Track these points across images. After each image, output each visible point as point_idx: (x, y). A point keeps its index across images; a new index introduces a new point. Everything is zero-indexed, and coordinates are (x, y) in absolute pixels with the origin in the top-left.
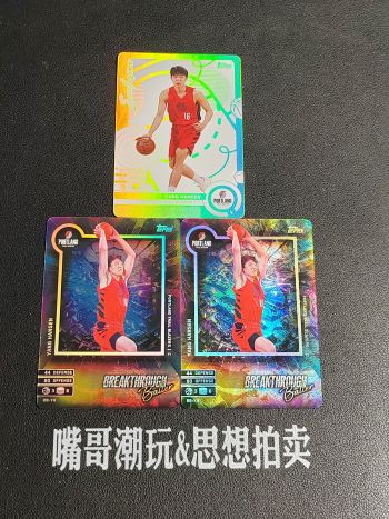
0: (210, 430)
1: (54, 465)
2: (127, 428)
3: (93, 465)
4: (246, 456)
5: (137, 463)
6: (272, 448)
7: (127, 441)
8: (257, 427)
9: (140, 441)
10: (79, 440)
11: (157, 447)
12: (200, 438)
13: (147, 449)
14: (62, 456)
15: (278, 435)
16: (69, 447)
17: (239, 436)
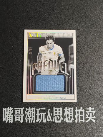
0: (59, 109)
1: (3, 121)
2: (30, 108)
3: (17, 121)
6: (82, 115)
9: (34, 112)
10: (12, 112)
11: (40, 115)
12: (56, 111)
13: (37, 116)
14: (6, 118)
15: (84, 111)
16: (9, 115)
17: (70, 111)
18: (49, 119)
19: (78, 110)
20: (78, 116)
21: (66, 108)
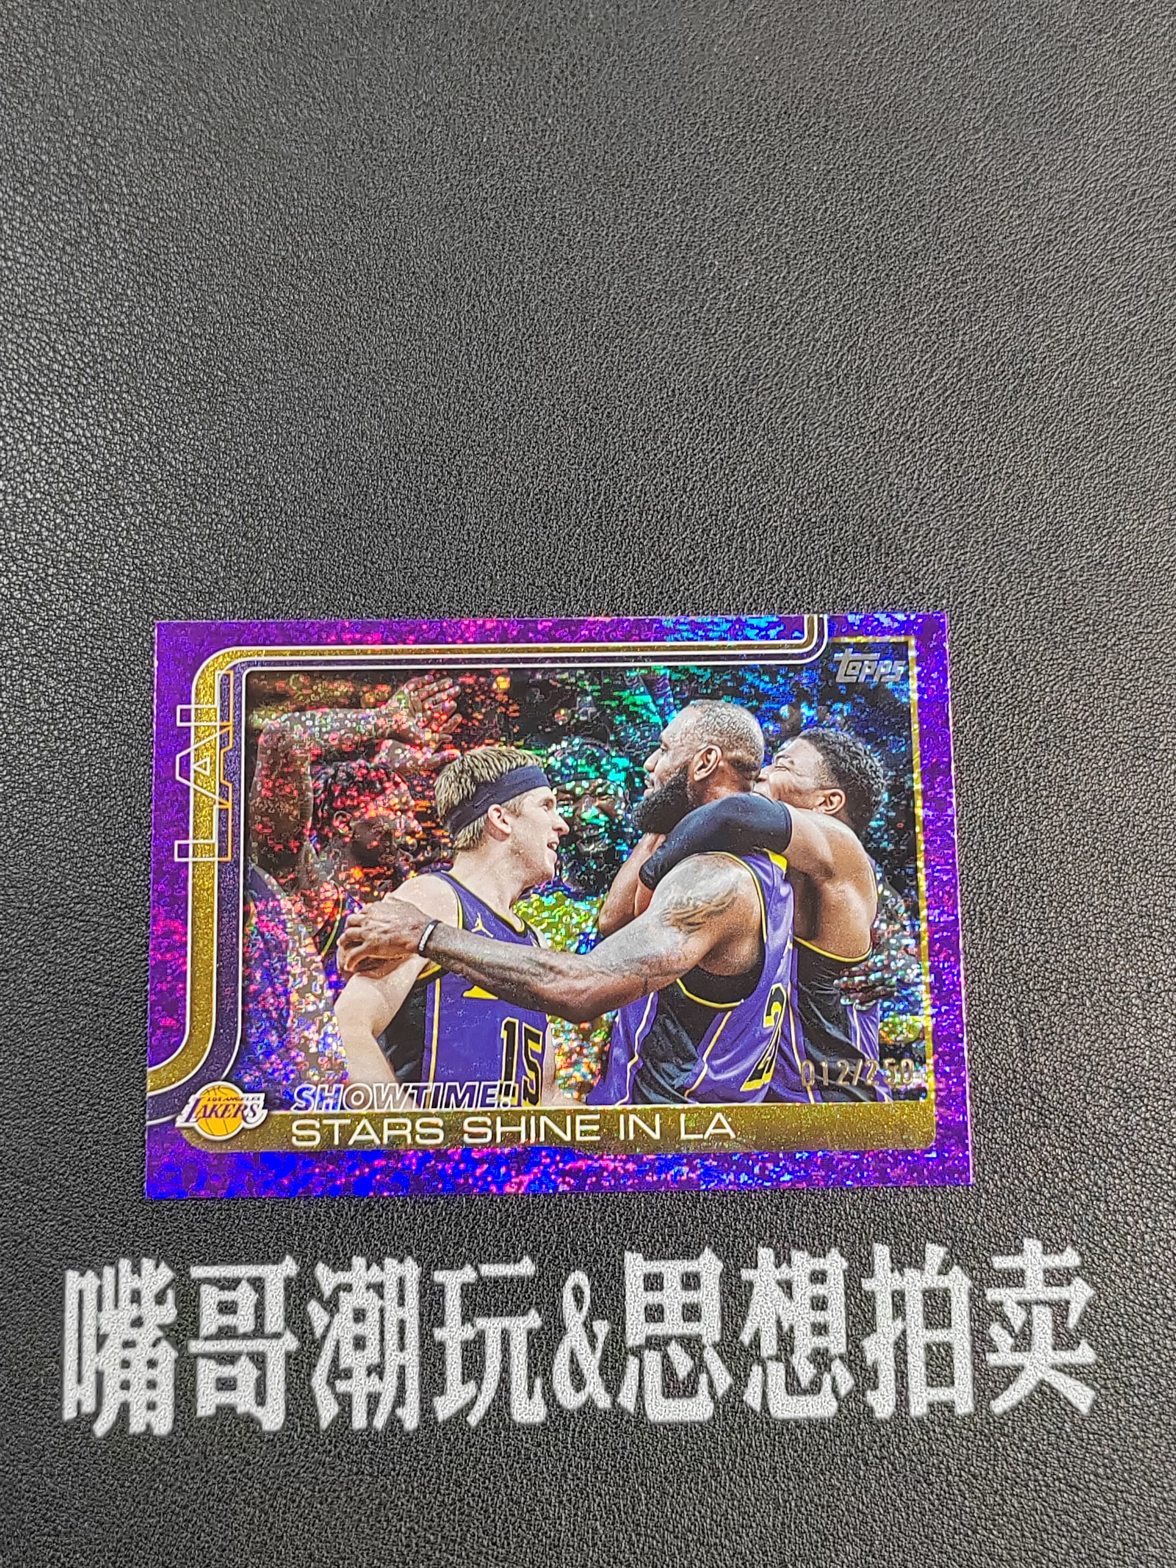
0: (690, 1266)
1: (69, 1413)
2: (359, 1262)
3: (226, 1411)
4: (838, 1367)
5: (400, 1400)
6: (939, 1335)
7: (359, 1316)
8: (882, 1253)
9: (411, 1313)
10: (168, 1313)
11: (481, 1337)
12: (654, 1298)
13: (442, 1345)
14: (100, 1375)
15: (967, 1283)
16: (128, 1344)
17: (805, 1290)
18: (578, 1381)
19: (896, 1281)
20: (901, 1347)
21: (766, 1255)
